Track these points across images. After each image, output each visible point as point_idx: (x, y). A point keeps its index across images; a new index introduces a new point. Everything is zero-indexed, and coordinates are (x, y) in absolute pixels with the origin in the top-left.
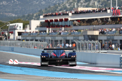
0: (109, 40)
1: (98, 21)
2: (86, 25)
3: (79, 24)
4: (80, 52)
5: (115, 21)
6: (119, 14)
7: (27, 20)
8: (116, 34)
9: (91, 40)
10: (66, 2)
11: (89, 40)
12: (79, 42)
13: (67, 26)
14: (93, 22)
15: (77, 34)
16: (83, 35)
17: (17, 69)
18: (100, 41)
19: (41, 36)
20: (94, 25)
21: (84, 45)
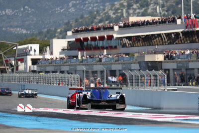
0: (181, 69)
1: (162, 40)
2: (143, 46)
3: (130, 44)
4: (134, 89)
5: (189, 38)
6: (196, 25)
7: (46, 39)
8: (192, 59)
9: (150, 70)
10: (109, 8)
11: (147, 70)
12: (132, 73)
13: (111, 47)
14: (154, 39)
15: (128, 61)
16: (137, 62)
17: (30, 120)
18: (165, 70)
19: (69, 65)
20: (155, 45)
21: (140, 78)
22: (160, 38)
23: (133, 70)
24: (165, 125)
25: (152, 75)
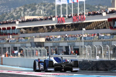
0: (55, 47)
1: (44, 29)
2: (33, 33)
3: (26, 32)
4: (28, 58)
5: (60, 28)
6: (64, 21)
8: (62, 41)
9: (37, 47)
10: (13, 11)
11: (35, 47)
13: (14, 34)
14: (39, 29)
15: (24, 41)
16: (30, 42)
18: (46, 47)
20: (40, 32)
21: (31, 52)
22: (43, 28)
23: (28, 47)
25: (38, 50)
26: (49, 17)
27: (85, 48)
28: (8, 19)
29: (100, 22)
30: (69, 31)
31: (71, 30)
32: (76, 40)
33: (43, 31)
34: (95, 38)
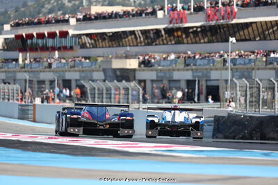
0: (162, 81)
1: (136, 38)
2: (109, 47)
3: (92, 44)
5: (174, 37)
6: (184, 19)
8: (177, 67)
9: (120, 81)
11: (115, 81)
13: (65, 48)
14: (125, 38)
15: (89, 67)
16: (101, 69)
18: (140, 82)
19: (6, 72)
20: (127, 46)
21: (105, 92)
22: (133, 36)
23: (97, 80)
24: (140, 157)
25: (121, 88)
26: (150, 10)
27: (234, 86)
28: (50, 12)
29: (271, 22)
30: (196, 43)
31: (202, 41)
32: (213, 66)
33: (133, 42)
34: (260, 61)
